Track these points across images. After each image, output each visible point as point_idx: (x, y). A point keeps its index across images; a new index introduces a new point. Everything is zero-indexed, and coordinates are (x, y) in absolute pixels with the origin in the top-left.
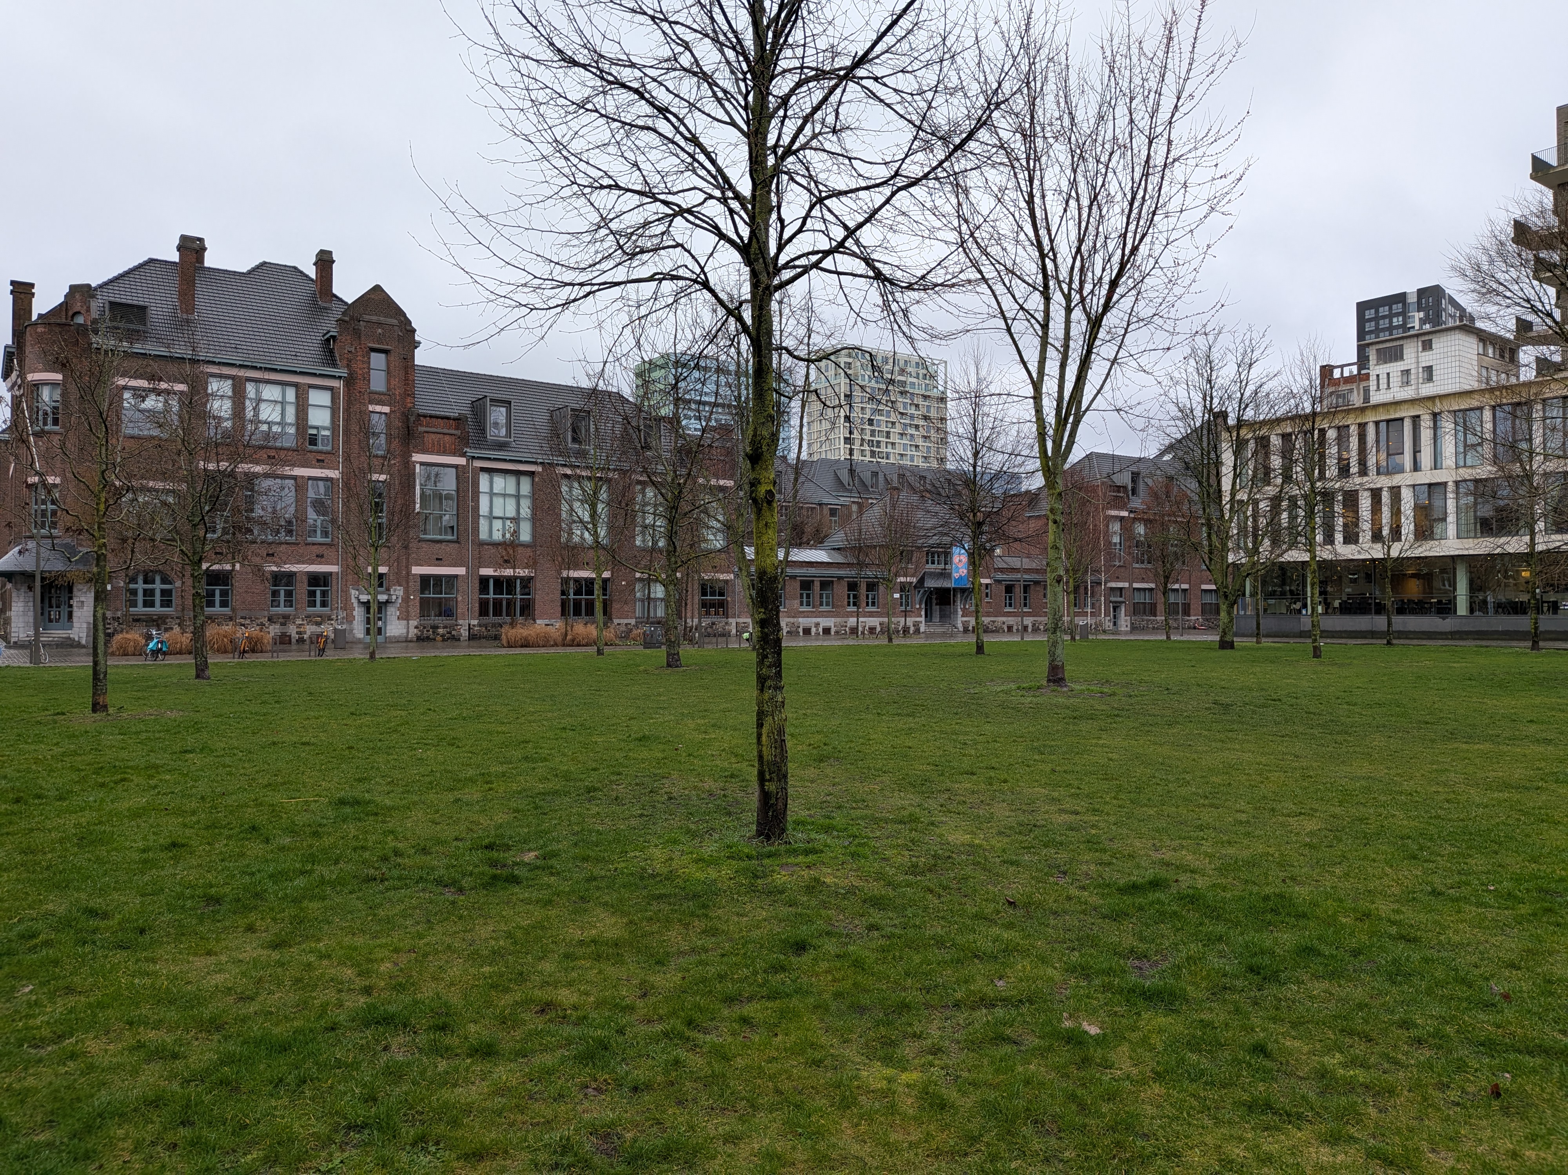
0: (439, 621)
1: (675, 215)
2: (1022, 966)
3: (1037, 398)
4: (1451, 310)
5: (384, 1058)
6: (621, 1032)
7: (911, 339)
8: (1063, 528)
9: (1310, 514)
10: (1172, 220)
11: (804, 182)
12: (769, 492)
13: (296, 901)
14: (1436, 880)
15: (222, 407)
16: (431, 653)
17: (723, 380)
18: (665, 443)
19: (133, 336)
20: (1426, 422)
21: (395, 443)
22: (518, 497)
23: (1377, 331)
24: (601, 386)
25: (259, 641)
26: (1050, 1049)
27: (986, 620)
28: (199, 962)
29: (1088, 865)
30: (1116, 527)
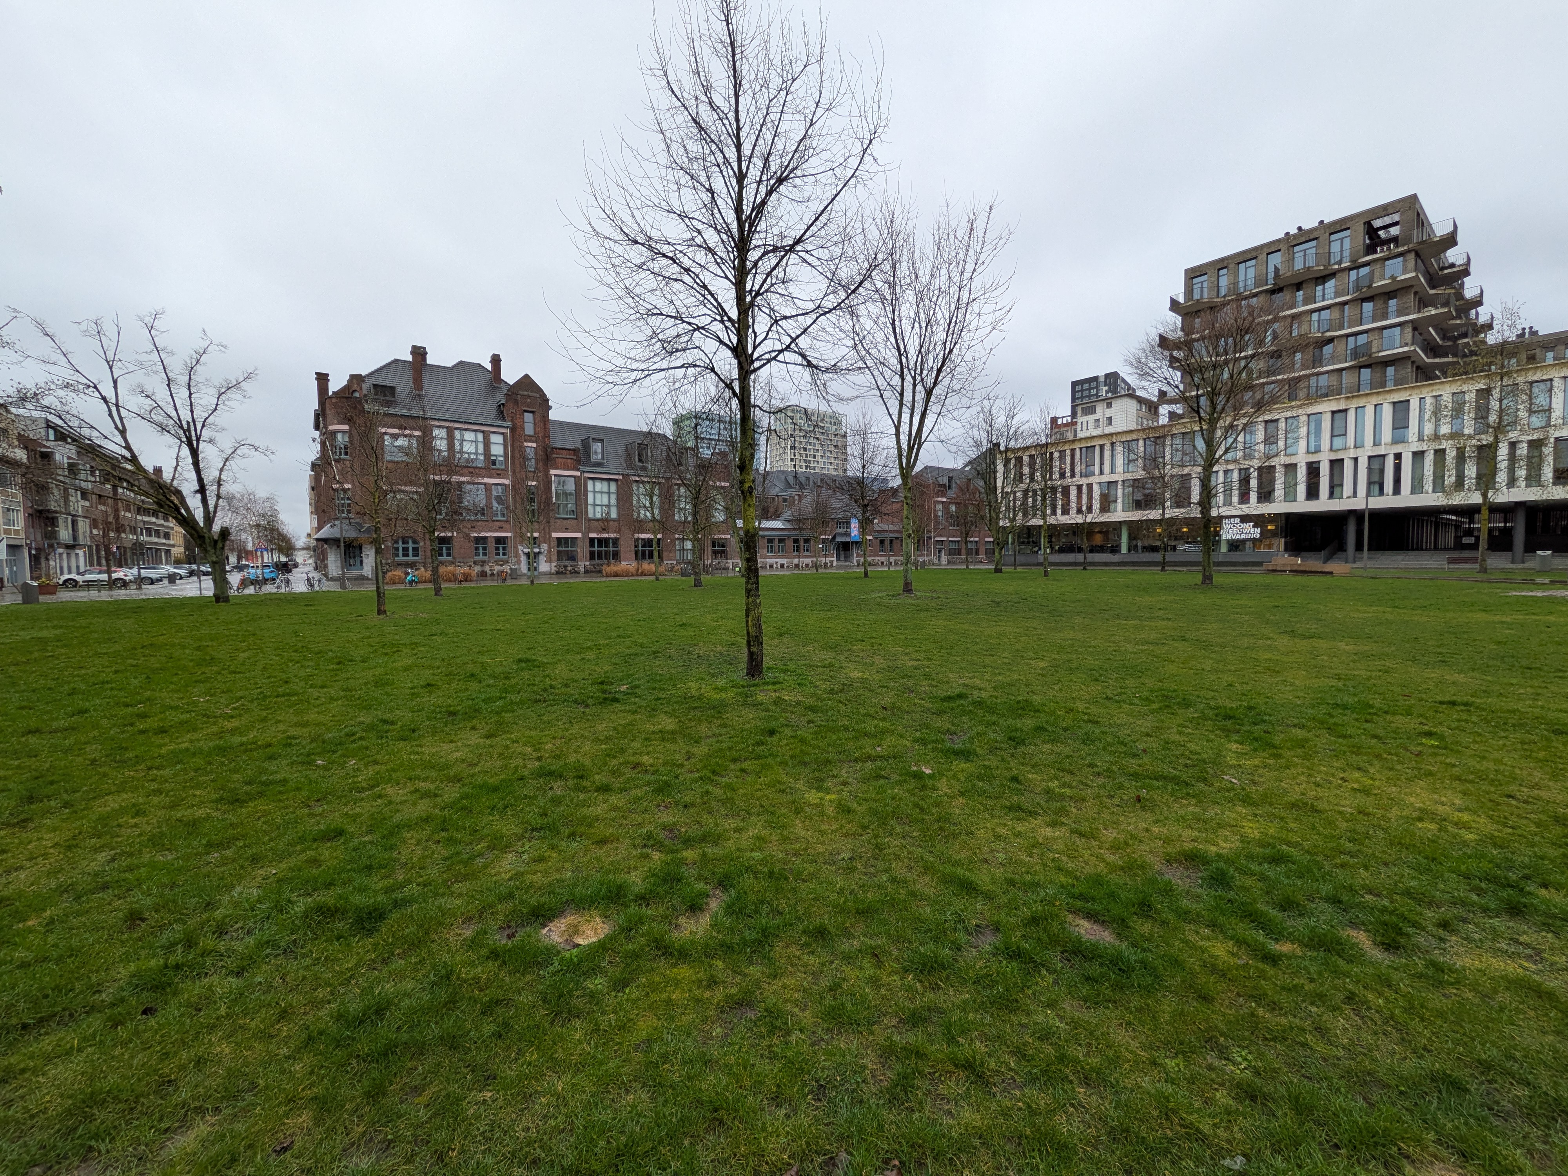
0: (568, 563)
1: (695, 330)
2: (890, 739)
3: (898, 434)
4: (1123, 385)
5: (550, 793)
6: (677, 777)
7: (828, 401)
8: (912, 507)
9: (1044, 499)
10: (972, 334)
11: (767, 311)
12: (750, 487)
13: (497, 713)
14: (1108, 691)
15: (441, 444)
16: (565, 581)
17: (722, 426)
18: (691, 462)
19: (389, 404)
20: (1108, 448)
21: (541, 464)
22: (609, 493)
23: (1082, 398)
24: (655, 430)
25: (469, 575)
26: (905, 781)
27: (869, 559)
28: (446, 747)
29: (925, 687)
30: (940, 507)
